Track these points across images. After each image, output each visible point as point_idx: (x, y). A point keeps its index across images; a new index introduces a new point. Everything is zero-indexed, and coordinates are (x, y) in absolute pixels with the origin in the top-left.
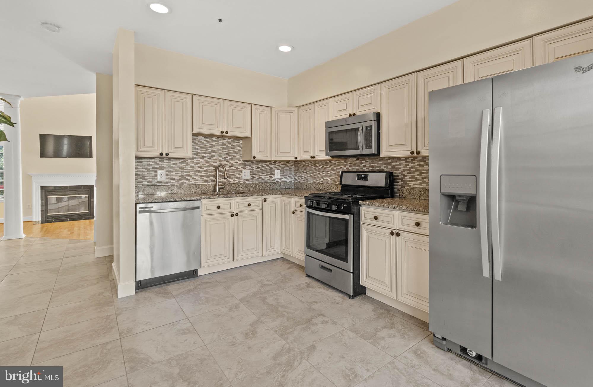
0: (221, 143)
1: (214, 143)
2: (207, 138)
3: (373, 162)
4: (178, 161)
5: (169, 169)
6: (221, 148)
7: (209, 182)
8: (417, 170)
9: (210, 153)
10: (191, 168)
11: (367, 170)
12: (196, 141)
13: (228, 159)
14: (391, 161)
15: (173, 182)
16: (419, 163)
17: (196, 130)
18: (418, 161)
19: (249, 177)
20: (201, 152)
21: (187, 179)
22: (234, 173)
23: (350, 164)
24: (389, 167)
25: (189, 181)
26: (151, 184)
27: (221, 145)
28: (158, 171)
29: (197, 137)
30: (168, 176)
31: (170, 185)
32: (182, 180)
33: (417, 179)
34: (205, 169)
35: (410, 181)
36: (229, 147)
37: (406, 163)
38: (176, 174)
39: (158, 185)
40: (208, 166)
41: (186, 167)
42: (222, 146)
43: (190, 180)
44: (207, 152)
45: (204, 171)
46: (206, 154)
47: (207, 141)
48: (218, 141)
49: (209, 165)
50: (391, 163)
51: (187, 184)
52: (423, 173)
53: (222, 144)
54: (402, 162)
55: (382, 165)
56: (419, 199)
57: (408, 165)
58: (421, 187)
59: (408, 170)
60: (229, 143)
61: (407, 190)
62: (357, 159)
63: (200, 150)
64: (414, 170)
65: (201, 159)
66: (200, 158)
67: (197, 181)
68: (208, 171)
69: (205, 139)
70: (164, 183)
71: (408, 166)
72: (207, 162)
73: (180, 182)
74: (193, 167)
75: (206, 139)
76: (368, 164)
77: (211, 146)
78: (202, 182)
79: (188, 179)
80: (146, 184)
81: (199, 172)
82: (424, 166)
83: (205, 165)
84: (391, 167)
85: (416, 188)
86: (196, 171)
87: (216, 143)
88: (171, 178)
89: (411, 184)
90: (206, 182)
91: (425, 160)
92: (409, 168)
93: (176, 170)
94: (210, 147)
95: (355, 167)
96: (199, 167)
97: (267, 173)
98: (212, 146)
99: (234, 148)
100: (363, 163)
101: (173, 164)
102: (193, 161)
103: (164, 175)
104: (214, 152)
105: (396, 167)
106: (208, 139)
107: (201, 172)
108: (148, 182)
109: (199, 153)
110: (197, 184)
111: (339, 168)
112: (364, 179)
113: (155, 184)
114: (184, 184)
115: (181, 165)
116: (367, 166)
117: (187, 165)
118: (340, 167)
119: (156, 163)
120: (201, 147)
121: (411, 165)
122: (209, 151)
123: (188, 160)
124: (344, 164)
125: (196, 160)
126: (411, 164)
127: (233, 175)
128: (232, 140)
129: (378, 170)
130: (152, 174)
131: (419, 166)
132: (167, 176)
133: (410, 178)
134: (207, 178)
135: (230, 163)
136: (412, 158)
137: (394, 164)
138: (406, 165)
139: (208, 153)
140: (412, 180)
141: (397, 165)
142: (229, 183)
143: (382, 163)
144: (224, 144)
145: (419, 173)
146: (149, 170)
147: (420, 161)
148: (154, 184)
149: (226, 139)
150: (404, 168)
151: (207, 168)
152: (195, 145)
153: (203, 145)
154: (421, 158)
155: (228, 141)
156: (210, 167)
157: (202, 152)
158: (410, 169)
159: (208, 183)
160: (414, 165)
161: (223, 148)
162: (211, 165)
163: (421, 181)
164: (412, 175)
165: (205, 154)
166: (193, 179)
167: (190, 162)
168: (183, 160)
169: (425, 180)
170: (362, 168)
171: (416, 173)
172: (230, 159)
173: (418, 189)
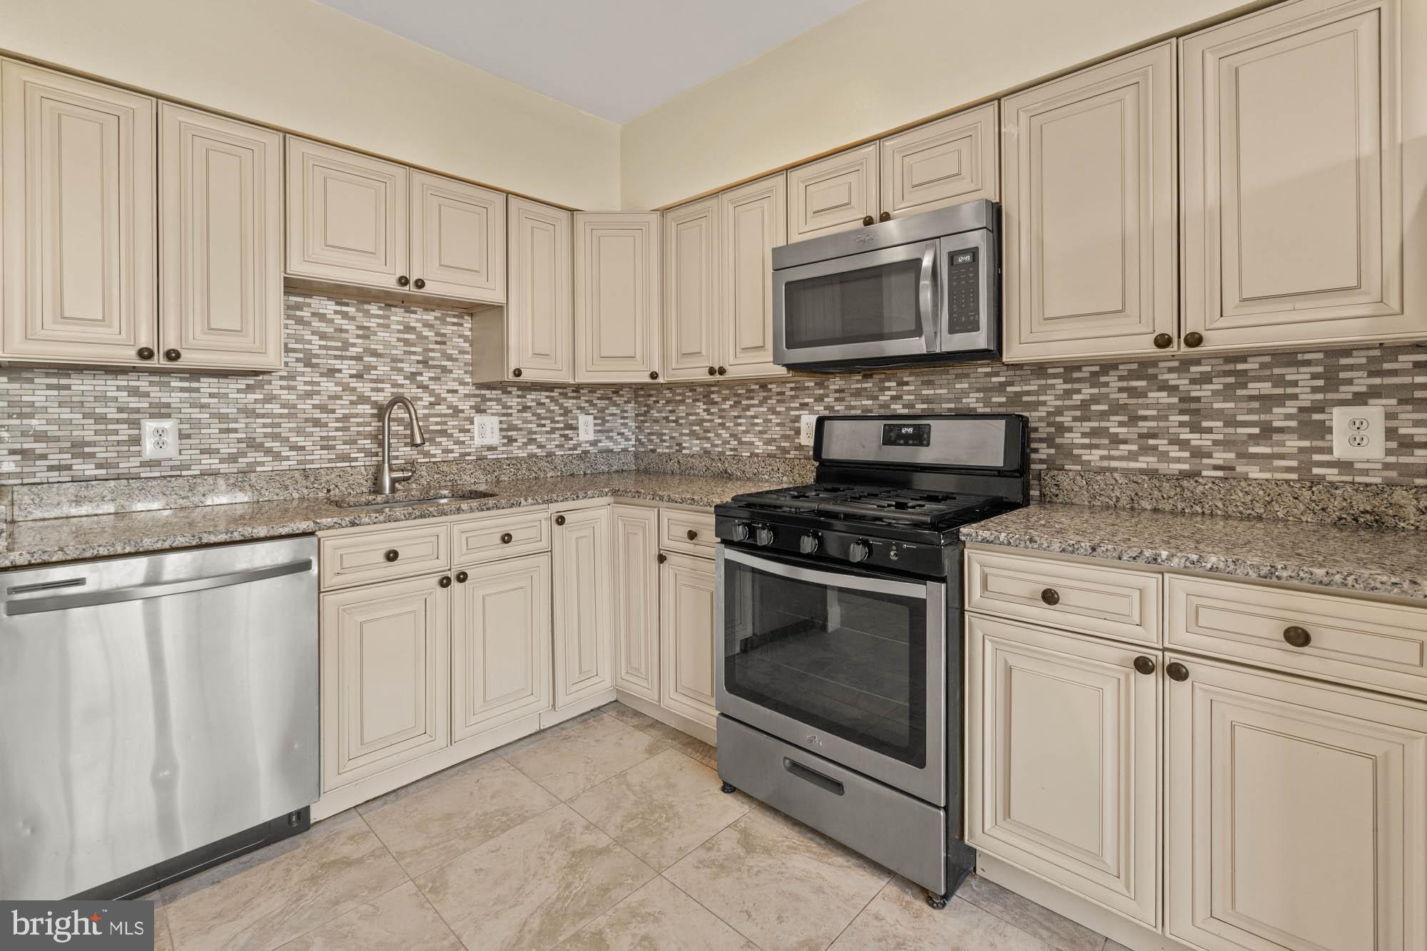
0: (399, 323)
1: (372, 323)
2: (347, 305)
3: (929, 383)
4: (230, 386)
5: (196, 414)
6: (399, 340)
7: (356, 459)
8: (1116, 409)
9: (358, 358)
10: (286, 411)
11: (905, 411)
12: (305, 314)
13: (424, 379)
14: (1003, 379)
15: (211, 462)
16: (1124, 384)
17: (299, 268)
18: (1121, 378)
19: (494, 439)
20: (324, 352)
21: (268, 452)
22: (445, 427)
23: (836, 391)
24: (994, 400)
25: (277, 456)
26: (111, 471)
27: (399, 331)
28: (142, 421)
29: (308, 300)
30: (191, 441)
31: (198, 472)
32: (249, 455)
33: (1116, 441)
34: (340, 413)
35: (1084, 446)
36: (426, 337)
37: (1068, 386)
38: (222, 431)
39: (143, 475)
40: (351, 404)
41: (266, 406)
42: (401, 336)
43: (283, 454)
44: (348, 354)
45: (337, 420)
46: (344, 362)
47: (345, 315)
48: (388, 317)
49: (354, 398)
50: (1002, 386)
51: (270, 469)
52: (1145, 418)
53: (401, 327)
54: (1050, 382)
55: (965, 393)
56: (1132, 509)
57: (1078, 391)
58: (1133, 465)
59: (1074, 408)
60: (427, 325)
61: (1078, 478)
62: (867, 377)
63: (321, 347)
64: (1105, 407)
65: (325, 379)
66: (322, 375)
67: (308, 457)
68: (352, 420)
69: (338, 308)
70: (173, 468)
71: (1075, 397)
72: (347, 388)
73: (240, 460)
74: (294, 407)
75: (345, 309)
76: (909, 393)
77: (361, 332)
78: (330, 461)
79: (275, 450)
80: (87, 473)
81: (317, 423)
82: (1150, 395)
83: (340, 398)
84: (1004, 399)
85: (1115, 469)
86: (307, 420)
87: (379, 325)
88: (202, 447)
89: (1093, 456)
90: (345, 458)
91: (1151, 371)
92: (1082, 401)
93: (222, 417)
94: (358, 337)
95: (859, 403)
96: (315, 407)
97: (553, 425)
98: (366, 333)
99: (444, 343)
100: (889, 389)
101: (211, 395)
102: (293, 383)
103: (171, 439)
104: (375, 354)
105: (1025, 399)
106: (351, 310)
107: (326, 425)
108: (99, 466)
109: (318, 356)
110: (308, 466)
111: (798, 405)
112: (911, 442)
113: (132, 470)
114: (258, 469)
115: (245, 401)
116: (905, 397)
117: (270, 399)
118: (801, 404)
119: (134, 392)
120: (323, 336)
121: (1087, 392)
122: (353, 351)
123: (273, 382)
124: (816, 392)
125: (306, 383)
126: (1091, 387)
127: (443, 433)
128: (438, 314)
129: (950, 409)
130: (116, 432)
131: (1125, 395)
132: (184, 441)
133: (1084, 435)
134: (348, 447)
135: (432, 393)
136: (1096, 369)
137: (1017, 389)
138: (1068, 394)
139: (352, 358)
140: (1095, 441)
141: (1028, 393)
142: (427, 460)
144: (408, 329)
145: (1125, 419)
146: (101, 419)
147: (1132, 375)
148: (127, 471)
149: (415, 312)
150: (1059, 403)
151: (347, 411)
152: (301, 327)
153: (332, 330)
154: (1135, 366)
155: (425, 317)
156: (359, 406)
157: (330, 352)
158: (1084, 405)
159: (353, 464)
160: (1104, 390)
161: (407, 342)
162: (363, 400)
163: (1135, 448)
164: (1095, 424)
165: (339, 362)
166: (292, 448)
167: (282, 388)
168: (251, 382)
169: (1151, 442)
170: (885, 406)
171: (1112, 418)
172: (431, 379)
173: (1126, 472)
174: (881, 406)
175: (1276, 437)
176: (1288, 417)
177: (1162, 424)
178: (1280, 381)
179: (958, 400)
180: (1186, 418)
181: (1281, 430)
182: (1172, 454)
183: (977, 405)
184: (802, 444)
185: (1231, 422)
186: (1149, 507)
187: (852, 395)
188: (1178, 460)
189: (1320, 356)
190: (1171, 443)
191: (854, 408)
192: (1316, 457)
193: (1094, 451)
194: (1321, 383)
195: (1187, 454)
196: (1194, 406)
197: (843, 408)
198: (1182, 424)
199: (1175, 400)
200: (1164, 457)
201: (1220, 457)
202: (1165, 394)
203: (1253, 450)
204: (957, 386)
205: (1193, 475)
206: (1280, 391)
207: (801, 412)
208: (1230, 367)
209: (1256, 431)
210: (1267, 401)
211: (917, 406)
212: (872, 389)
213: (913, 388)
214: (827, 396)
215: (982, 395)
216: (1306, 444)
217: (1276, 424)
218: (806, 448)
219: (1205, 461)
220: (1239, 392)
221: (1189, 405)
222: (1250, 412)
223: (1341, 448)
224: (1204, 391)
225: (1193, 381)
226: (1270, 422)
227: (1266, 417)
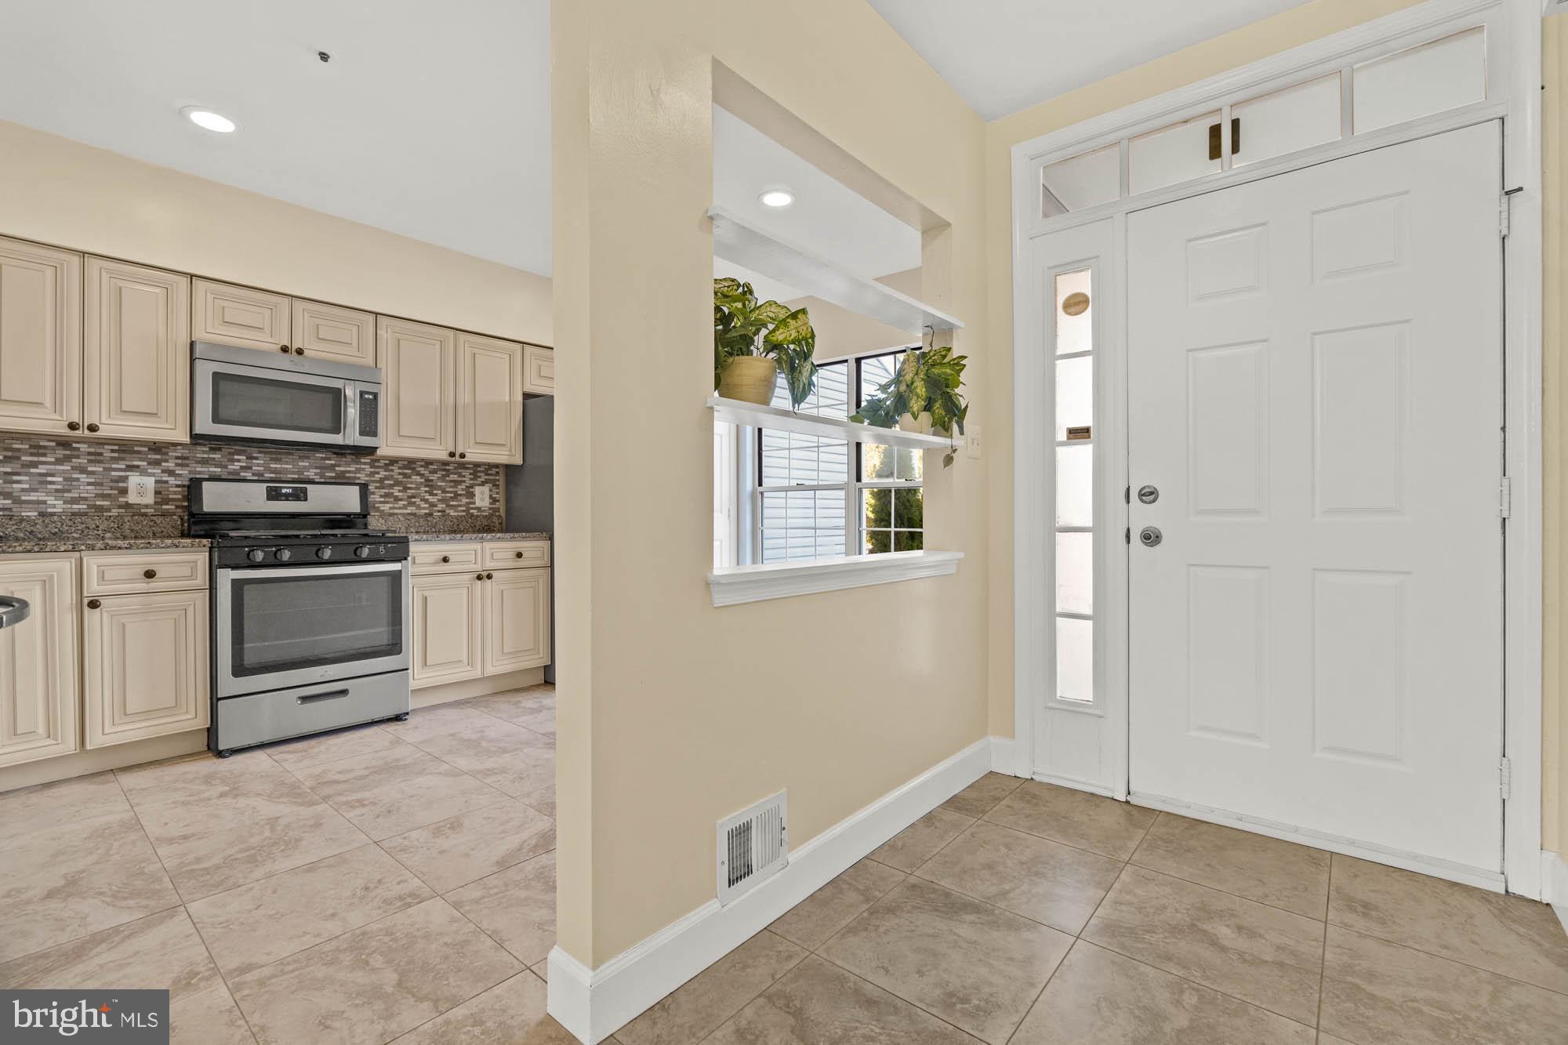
3: (277, 460)
8: (397, 483)
11: (255, 477)
14: (333, 462)
16: (400, 471)
18: (400, 468)
23: (177, 458)
24: (327, 474)
33: (397, 499)
35: (381, 502)
37: (373, 470)
50: (333, 466)
52: (410, 488)
55: (307, 469)
57: (378, 473)
58: (405, 511)
59: (376, 482)
61: (378, 518)
62: (213, 450)
64: (392, 482)
71: (376, 476)
76: (258, 465)
82: (413, 477)
84: (333, 475)
85: (396, 514)
89: (386, 507)
91: (413, 466)
92: (380, 478)
95: (206, 469)
100: (239, 461)
105: (347, 475)
111: (123, 467)
112: (291, 499)
116: (254, 468)
118: (128, 466)
121: (383, 473)
124: (149, 456)
126: (385, 471)
129: (292, 477)
131: (401, 477)
133: (381, 496)
138: (372, 474)
140: (387, 500)
141: (349, 472)
143: (307, 464)
145: (401, 488)
147: (405, 467)
150: (367, 479)
154: (406, 463)
158: (381, 480)
160: (391, 473)
163: (406, 503)
164: (387, 491)
169: (413, 500)
170: (235, 472)
171: (395, 488)
173: (403, 515)
174: (229, 472)
175: (459, 498)
176: (463, 490)
177: (418, 491)
178: (460, 475)
179: (300, 472)
180: (427, 489)
181: (460, 495)
182: (422, 506)
183: (315, 477)
184: (130, 502)
185: (444, 492)
186: (414, 531)
187: (197, 462)
188: (424, 508)
189: (472, 466)
190: (421, 500)
191: (200, 473)
192: (471, 506)
193: (386, 505)
194: (472, 477)
195: (427, 506)
196: (430, 483)
197: (187, 472)
198: (426, 492)
199: (423, 480)
200: (419, 507)
201: (441, 506)
202: (419, 477)
203: (451, 503)
204: (300, 464)
205: (431, 515)
206: (460, 479)
207: (128, 473)
208: (444, 467)
209: (452, 495)
210: (457, 483)
211: (266, 475)
212: (222, 459)
213: (262, 462)
214: (167, 461)
215: (318, 471)
216: (468, 501)
217: (459, 492)
218: (135, 507)
219: (435, 508)
220: (447, 478)
221: (428, 483)
222: (451, 487)
223: (478, 503)
224: (434, 477)
225: (430, 472)
226: (457, 492)
227: (455, 489)
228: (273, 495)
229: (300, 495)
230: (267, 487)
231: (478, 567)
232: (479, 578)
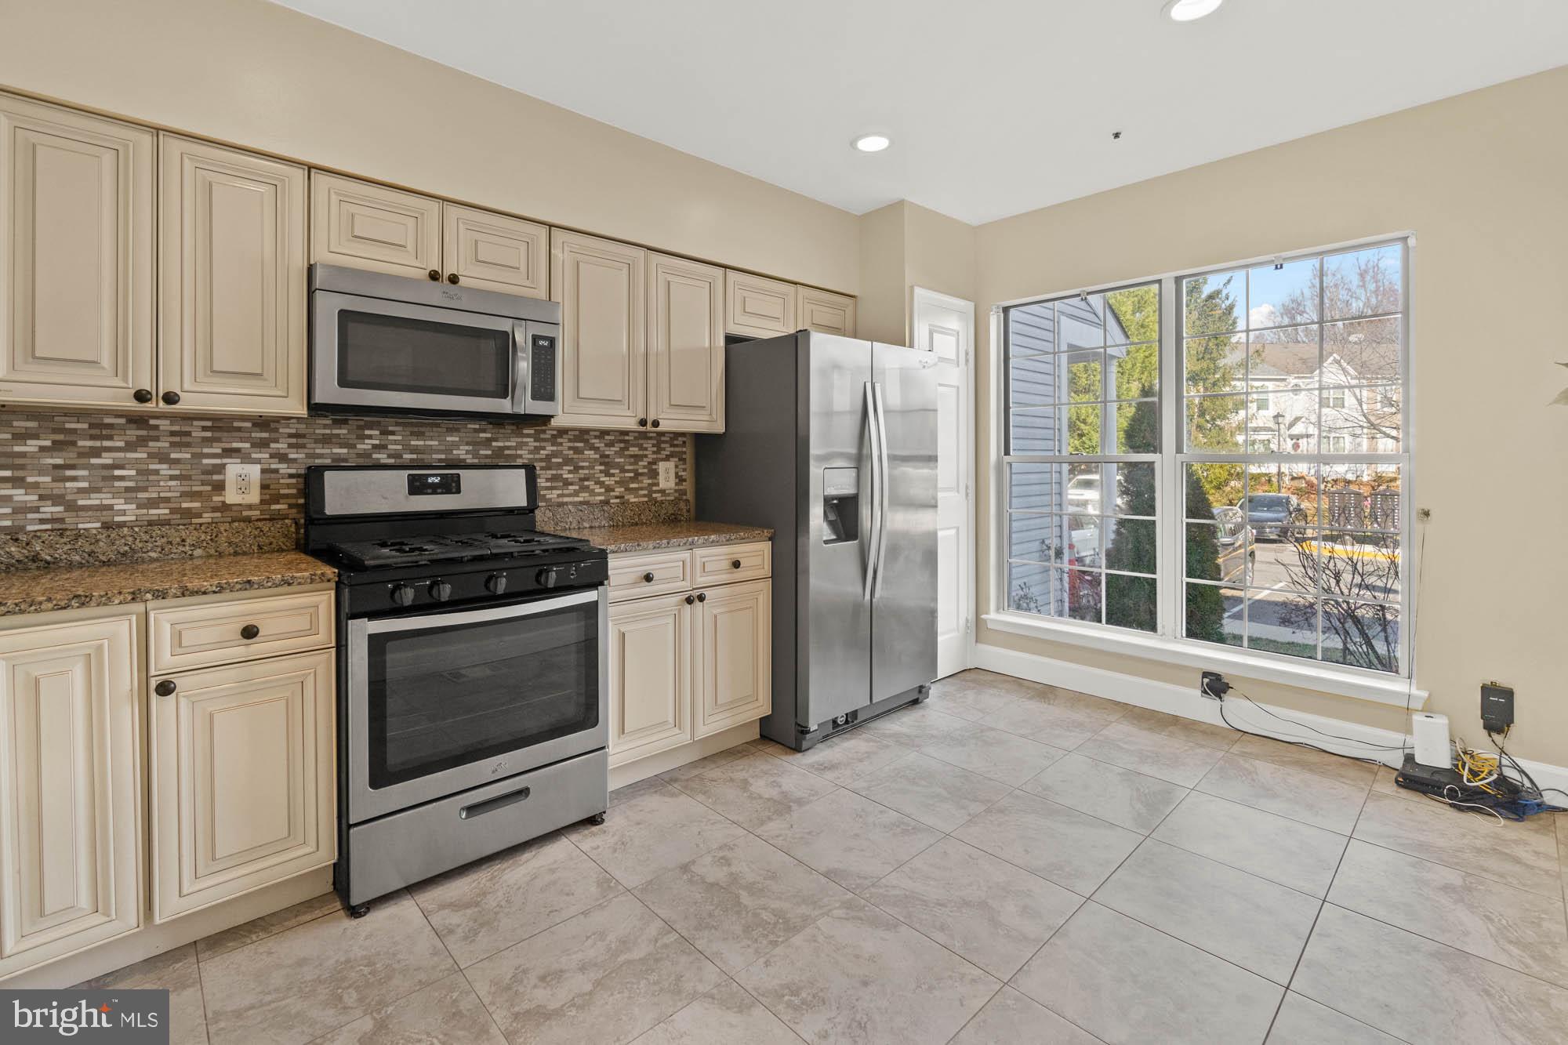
3: (419, 435)
8: (567, 461)
11: (391, 461)
14: (489, 435)
16: (571, 444)
18: (570, 441)
23: (291, 436)
24: (482, 452)
33: (567, 483)
35: (547, 488)
50: (489, 440)
52: (583, 468)
54: (525, 440)
55: (456, 445)
56: (579, 528)
57: (544, 448)
58: (577, 499)
59: (541, 460)
61: (547, 511)
64: (560, 460)
71: (542, 452)
76: (395, 442)
82: (586, 452)
84: (489, 452)
85: (566, 504)
89: (553, 495)
91: (586, 437)
92: (547, 455)
95: (328, 451)
100: (370, 437)
111: (219, 451)
112: (439, 491)
116: (390, 447)
118: (225, 450)
121: (550, 448)
124: (253, 435)
126: (552, 445)
129: (440, 460)
131: (572, 452)
133: (548, 480)
136: (555, 432)
137: (500, 444)
138: (537, 449)
140: (556, 484)
141: (508, 448)
143: (457, 439)
145: (572, 468)
147: (576, 439)
150: (531, 456)
154: (577, 433)
158: (548, 458)
160: (560, 448)
163: (577, 487)
164: (554, 472)
169: (586, 483)
170: (367, 455)
171: (564, 468)
173: (574, 504)
174: (359, 455)
175: (640, 478)
176: (644, 467)
177: (591, 472)
178: (641, 448)
179: (449, 451)
180: (602, 468)
181: (642, 474)
182: (596, 491)
183: (468, 459)
184: (227, 502)
185: (623, 471)
186: (588, 526)
187: (316, 441)
188: (600, 494)
190: (596, 483)
191: (321, 456)
192: (654, 488)
193: (554, 492)
194: (655, 449)
195: (603, 490)
196: (607, 460)
197: (303, 456)
198: (601, 471)
199: (597, 456)
200: (592, 493)
201: (619, 490)
202: (593, 452)
203: (632, 486)
204: (448, 439)
205: (607, 502)
206: (641, 453)
207: (225, 461)
208: (622, 438)
209: (632, 475)
210: (637, 458)
211: (405, 456)
212: (348, 436)
213: (400, 438)
214: (276, 441)
215: (471, 448)
216: (650, 481)
217: (640, 471)
218: (234, 508)
219: (612, 494)
220: (626, 453)
221: (606, 462)
222: (631, 464)
223: (663, 485)
224: (610, 451)
225: (606, 445)
226: (637, 470)
227: (636, 467)
228: (417, 486)
229: (450, 485)
230: (409, 475)
231: (685, 585)
232: (689, 601)
